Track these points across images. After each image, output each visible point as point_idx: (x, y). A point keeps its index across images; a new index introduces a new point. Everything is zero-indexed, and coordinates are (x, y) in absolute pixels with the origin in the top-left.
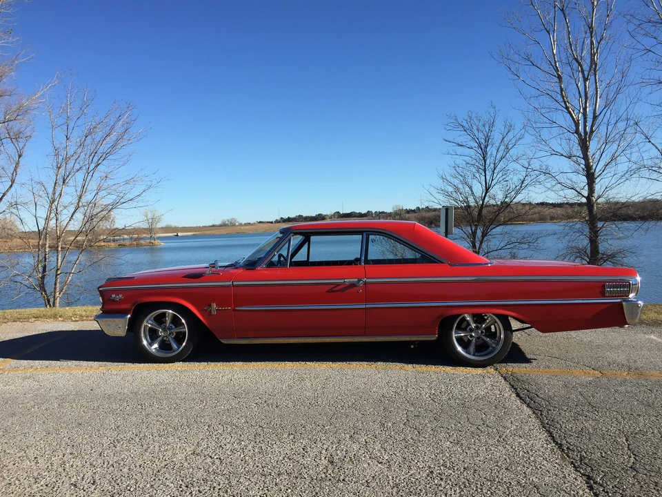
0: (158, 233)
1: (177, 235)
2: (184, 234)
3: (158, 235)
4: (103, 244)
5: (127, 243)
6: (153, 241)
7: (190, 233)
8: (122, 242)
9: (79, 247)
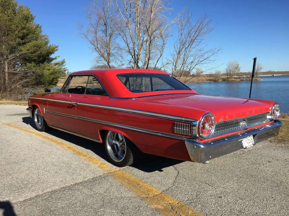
0: (260, 75)
1: (273, 76)
2: (277, 75)
3: (260, 76)
4: (234, 79)
5: (245, 79)
6: (257, 78)
7: (280, 75)
8: (242, 79)
9: (224, 80)
